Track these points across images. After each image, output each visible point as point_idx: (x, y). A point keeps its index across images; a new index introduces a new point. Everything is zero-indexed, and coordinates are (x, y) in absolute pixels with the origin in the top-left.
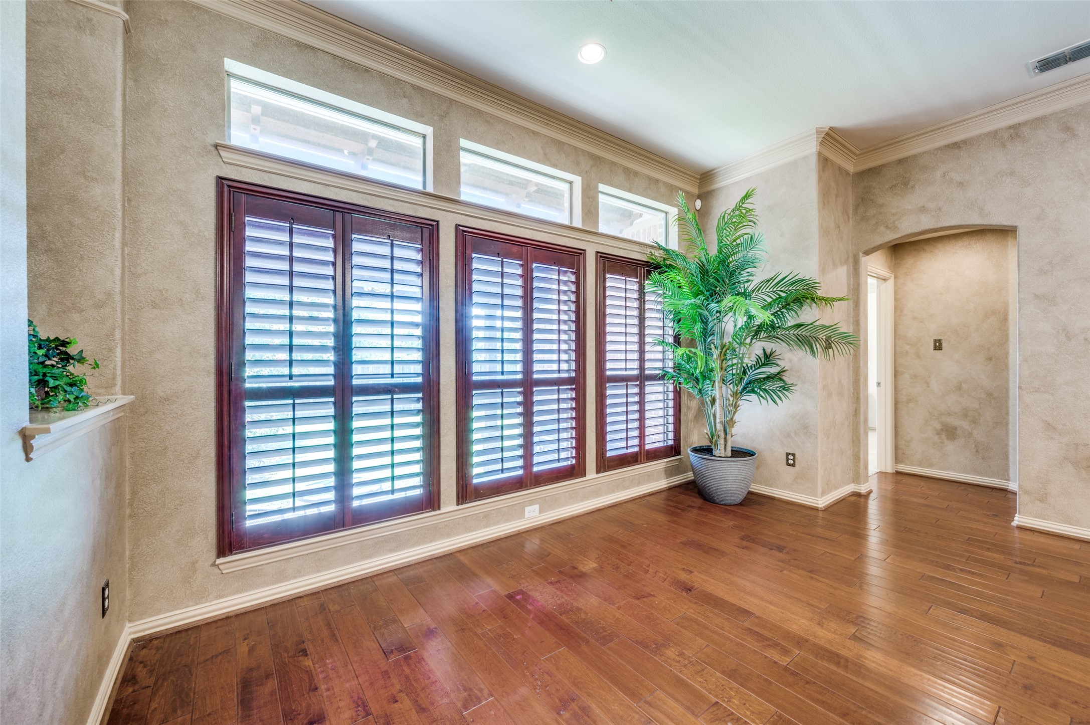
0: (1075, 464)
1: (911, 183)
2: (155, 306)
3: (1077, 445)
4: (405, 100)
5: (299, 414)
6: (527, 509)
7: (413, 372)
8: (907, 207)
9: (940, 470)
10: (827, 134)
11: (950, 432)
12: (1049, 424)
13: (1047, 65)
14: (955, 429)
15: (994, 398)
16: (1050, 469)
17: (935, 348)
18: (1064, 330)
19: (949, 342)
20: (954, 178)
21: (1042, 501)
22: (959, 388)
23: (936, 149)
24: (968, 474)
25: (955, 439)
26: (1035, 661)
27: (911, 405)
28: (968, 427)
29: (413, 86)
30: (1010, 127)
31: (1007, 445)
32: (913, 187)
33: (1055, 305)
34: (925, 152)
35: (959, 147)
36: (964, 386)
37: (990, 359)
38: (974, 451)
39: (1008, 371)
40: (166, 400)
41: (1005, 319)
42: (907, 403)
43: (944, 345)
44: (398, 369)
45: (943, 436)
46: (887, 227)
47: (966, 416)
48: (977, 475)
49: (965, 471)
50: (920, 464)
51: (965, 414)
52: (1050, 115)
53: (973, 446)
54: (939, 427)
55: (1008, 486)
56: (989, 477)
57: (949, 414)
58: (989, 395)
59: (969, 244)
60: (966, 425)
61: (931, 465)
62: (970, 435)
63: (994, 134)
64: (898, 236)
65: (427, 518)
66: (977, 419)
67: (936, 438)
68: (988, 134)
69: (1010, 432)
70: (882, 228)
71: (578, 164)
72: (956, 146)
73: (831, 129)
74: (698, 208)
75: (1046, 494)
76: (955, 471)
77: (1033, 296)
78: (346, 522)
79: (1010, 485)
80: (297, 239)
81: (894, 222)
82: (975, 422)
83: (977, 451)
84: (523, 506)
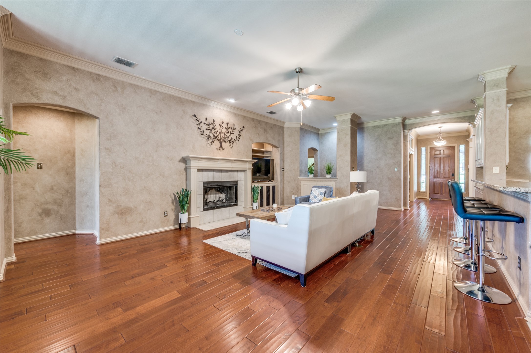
0: (118, 213)
1: (49, 76)
3: (118, 206)
8: (46, 88)
9: (42, 234)
10: (7, 15)
11: (47, 213)
12: (110, 200)
13: (119, 61)
14: (50, 210)
15: (69, 193)
16: (111, 217)
17: (38, 168)
18: (114, 163)
19: (46, 165)
20: (72, 84)
21: (108, 231)
22: (52, 189)
23: (65, 65)
24: (57, 232)
25: (50, 216)
26: (163, 276)
27: (22, 201)
28: (57, 208)
30: (96, 74)
31: (75, 213)
32: (50, 78)
33: (111, 153)
34: (57, 63)
35: (75, 71)
36: (55, 188)
37: (67, 174)
38: (60, 219)
39: (75, 179)
41: (74, 156)
42: (19, 200)
43: (43, 166)
45: (43, 216)
46: (32, 94)
47: (55, 203)
48: (62, 231)
49: (55, 231)
50: (29, 235)
51: (55, 202)
52: (110, 78)
53: (59, 217)
54: (40, 211)
55: (76, 232)
56: (67, 231)
57: (46, 203)
58: (67, 191)
59: (57, 116)
60: (55, 207)
61: (36, 234)
62: (58, 212)
63: (90, 73)
64: (40, 102)
66: (61, 204)
67: (39, 218)
68: (88, 72)
69: (76, 207)
70: (28, 94)
72: (73, 69)
73: (11, 14)
75: (109, 227)
76: (50, 233)
77: (105, 148)
79: (76, 231)
81: (37, 93)
82: (60, 205)
83: (61, 220)
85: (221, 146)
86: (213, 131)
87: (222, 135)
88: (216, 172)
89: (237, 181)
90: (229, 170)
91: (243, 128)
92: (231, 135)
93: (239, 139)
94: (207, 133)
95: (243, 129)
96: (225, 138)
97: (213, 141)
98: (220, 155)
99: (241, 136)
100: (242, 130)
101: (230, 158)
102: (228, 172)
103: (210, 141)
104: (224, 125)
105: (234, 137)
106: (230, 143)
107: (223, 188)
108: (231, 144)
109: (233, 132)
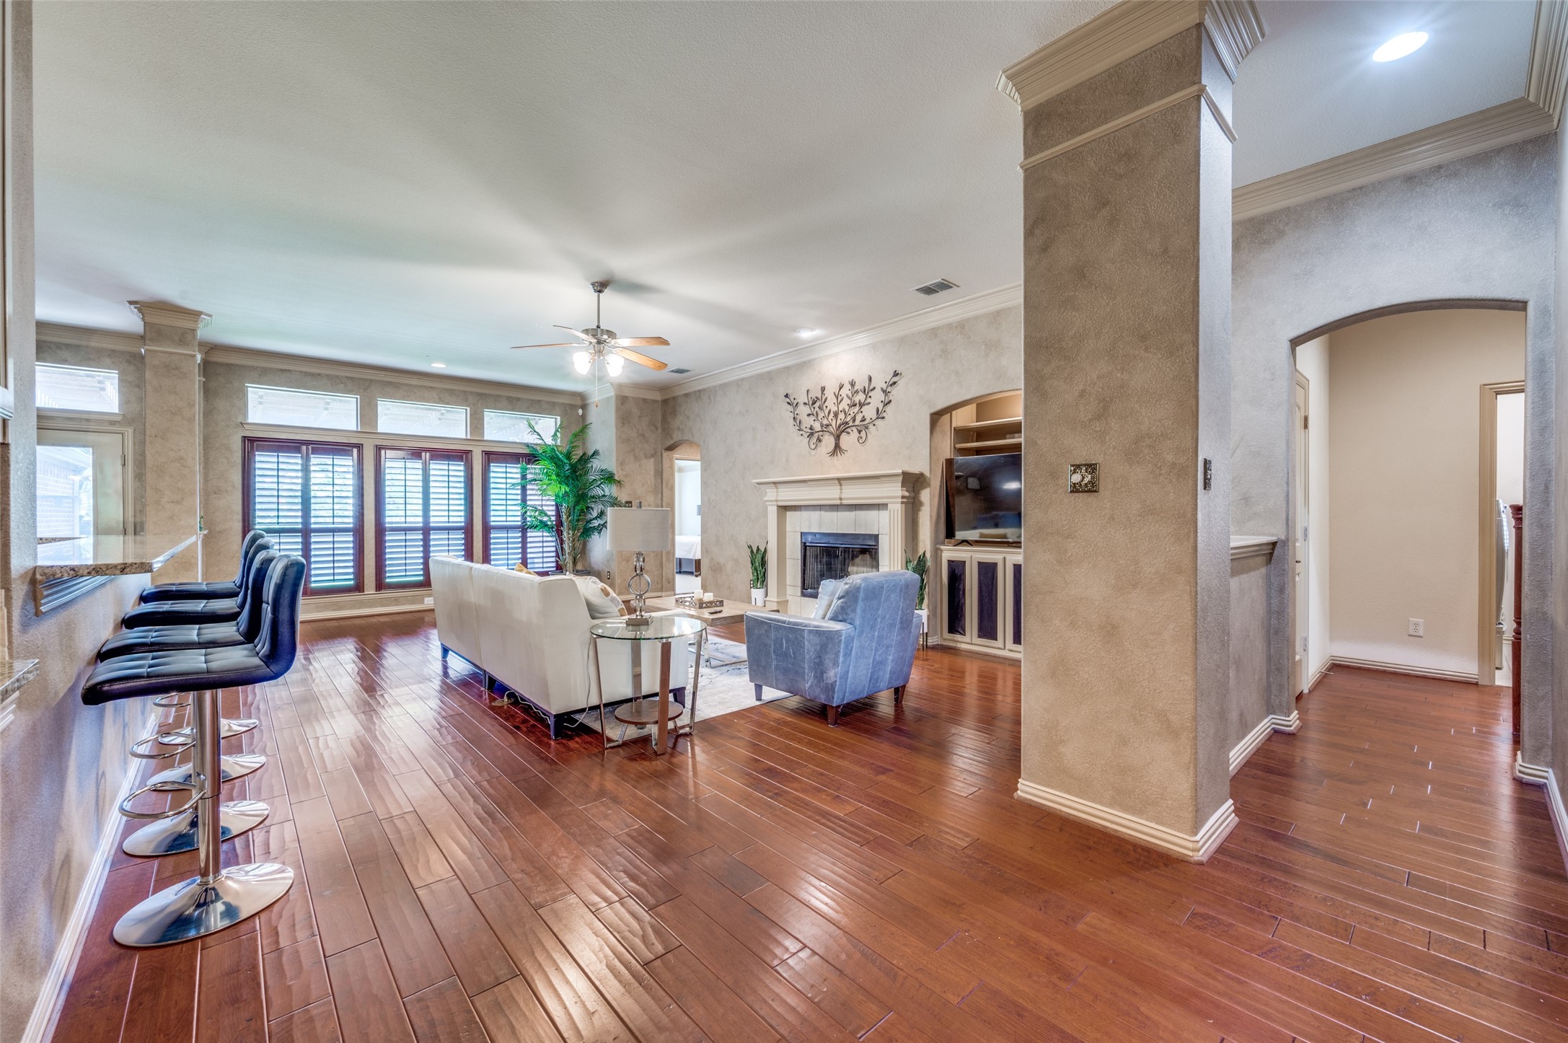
2: (215, 493)
4: (342, 385)
5: (282, 541)
6: (426, 599)
7: (349, 522)
29: (347, 377)
40: (220, 532)
44: (336, 520)
65: (356, 597)
71: (466, 400)
74: (581, 414)
78: (308, 592)
80: (281, 460)
84: (423, 596)
85: (837, 446)
86: (821, 415)
87: (841, 416)
88: (826, 511)
89: (878, 535)
90: (856, 505)
91: (896, 374)
92: (862, 410)
93: (884, 415)
94: (808, 422)
95: (895, 379)
96: (847, 423)
97: (819, 440)
98: (838, 467)
99: (892, 403)
100: (895, 383)
101: (861, 472)
102: (852, 511)
103: (814, 439)
104: (846, 391)
105: (869, 412)
106: (860, 432)
107: (845, 552)
108: (863, 434)
109: (869, 400)
